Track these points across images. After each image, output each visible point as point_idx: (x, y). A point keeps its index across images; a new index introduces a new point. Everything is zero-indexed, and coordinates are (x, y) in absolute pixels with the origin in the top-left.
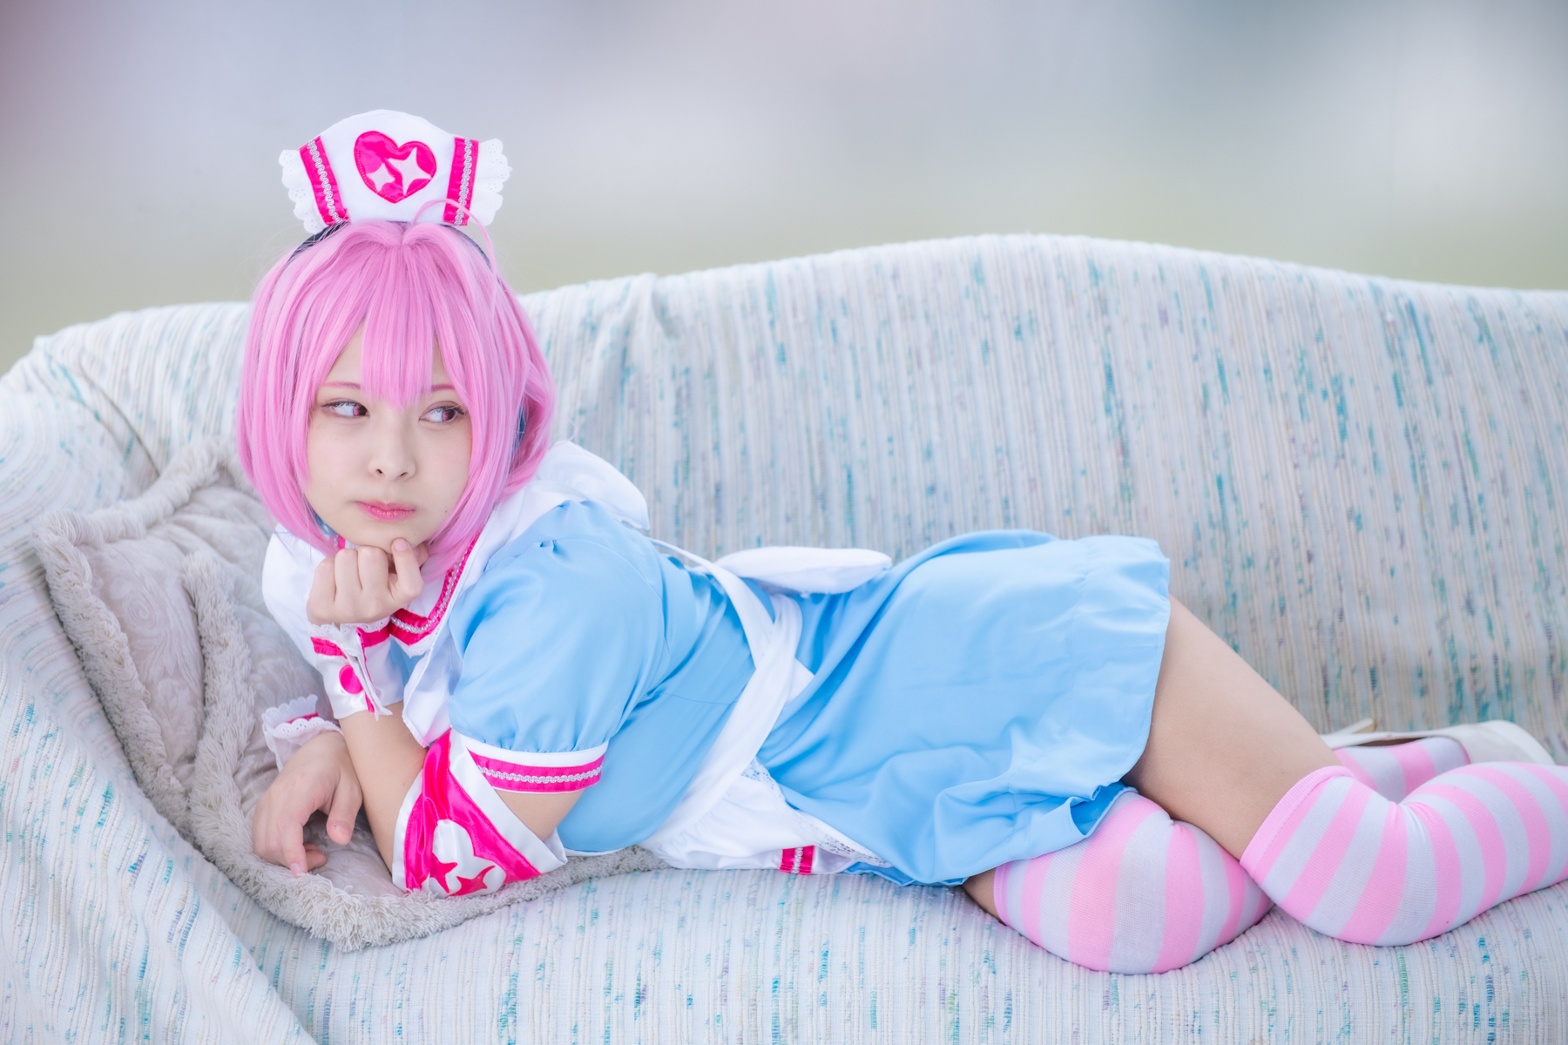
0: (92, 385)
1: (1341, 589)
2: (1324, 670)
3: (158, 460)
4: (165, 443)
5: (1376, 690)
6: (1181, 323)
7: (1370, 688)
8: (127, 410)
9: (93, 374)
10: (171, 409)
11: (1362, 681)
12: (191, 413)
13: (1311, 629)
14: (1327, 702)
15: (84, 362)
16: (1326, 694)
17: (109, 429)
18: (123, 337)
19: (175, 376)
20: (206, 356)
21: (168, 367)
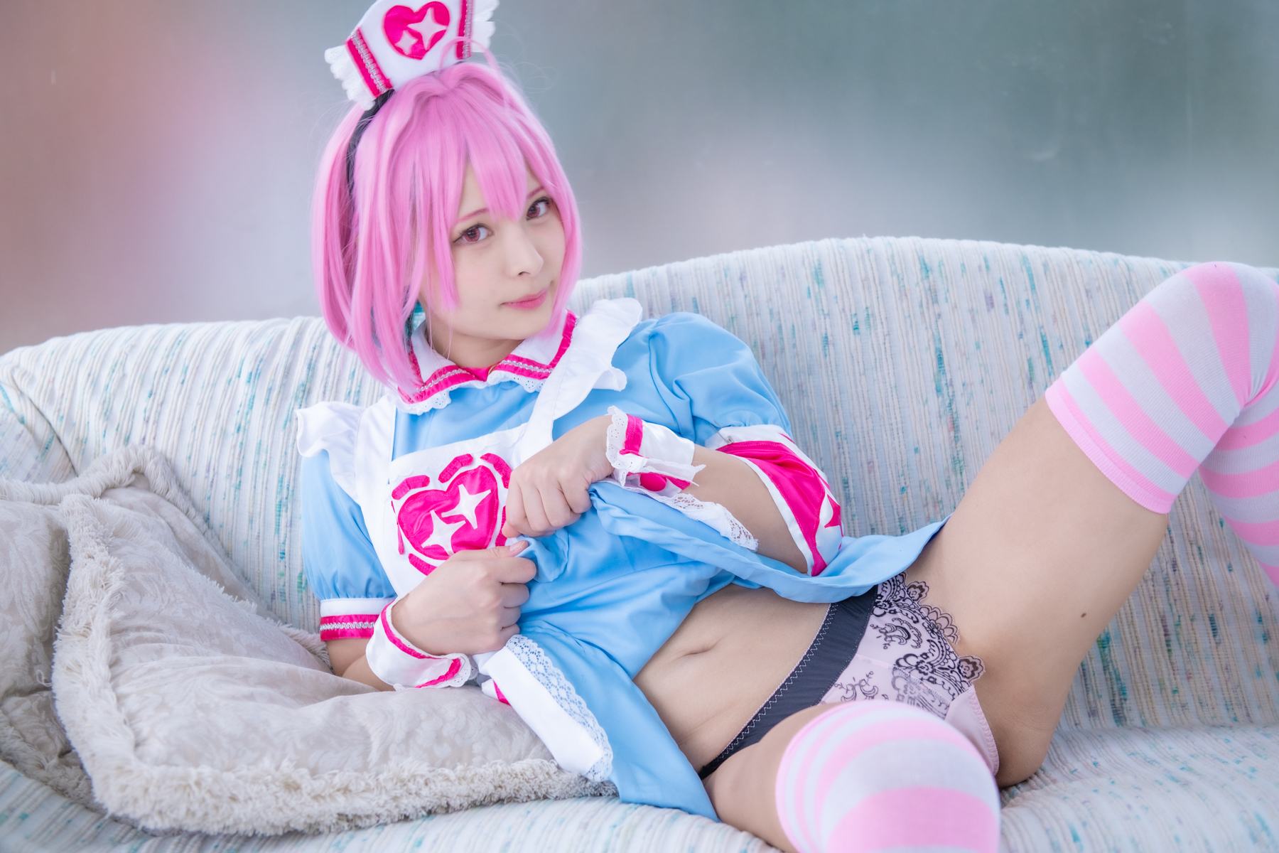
0: (21, 394)
1: (1172, 542)
2: (1163, 620)
3: (75, 458)
4: (82, 442)
5: (1217, 638)
6: (1006, 305)
7: (1211, 635)
8: (51, 415)
9: (23, 385)
10: (89, 413)
11: (1202, 628)
12: (107, 414)
13: (1146, 581)
14: (1169, 651)
15: (15, 377)
16: (1168, 643)
17: (31, 431)
18: (53, 352)
19: (95, 383)
20: (124, 365)
21: (89, 375)
